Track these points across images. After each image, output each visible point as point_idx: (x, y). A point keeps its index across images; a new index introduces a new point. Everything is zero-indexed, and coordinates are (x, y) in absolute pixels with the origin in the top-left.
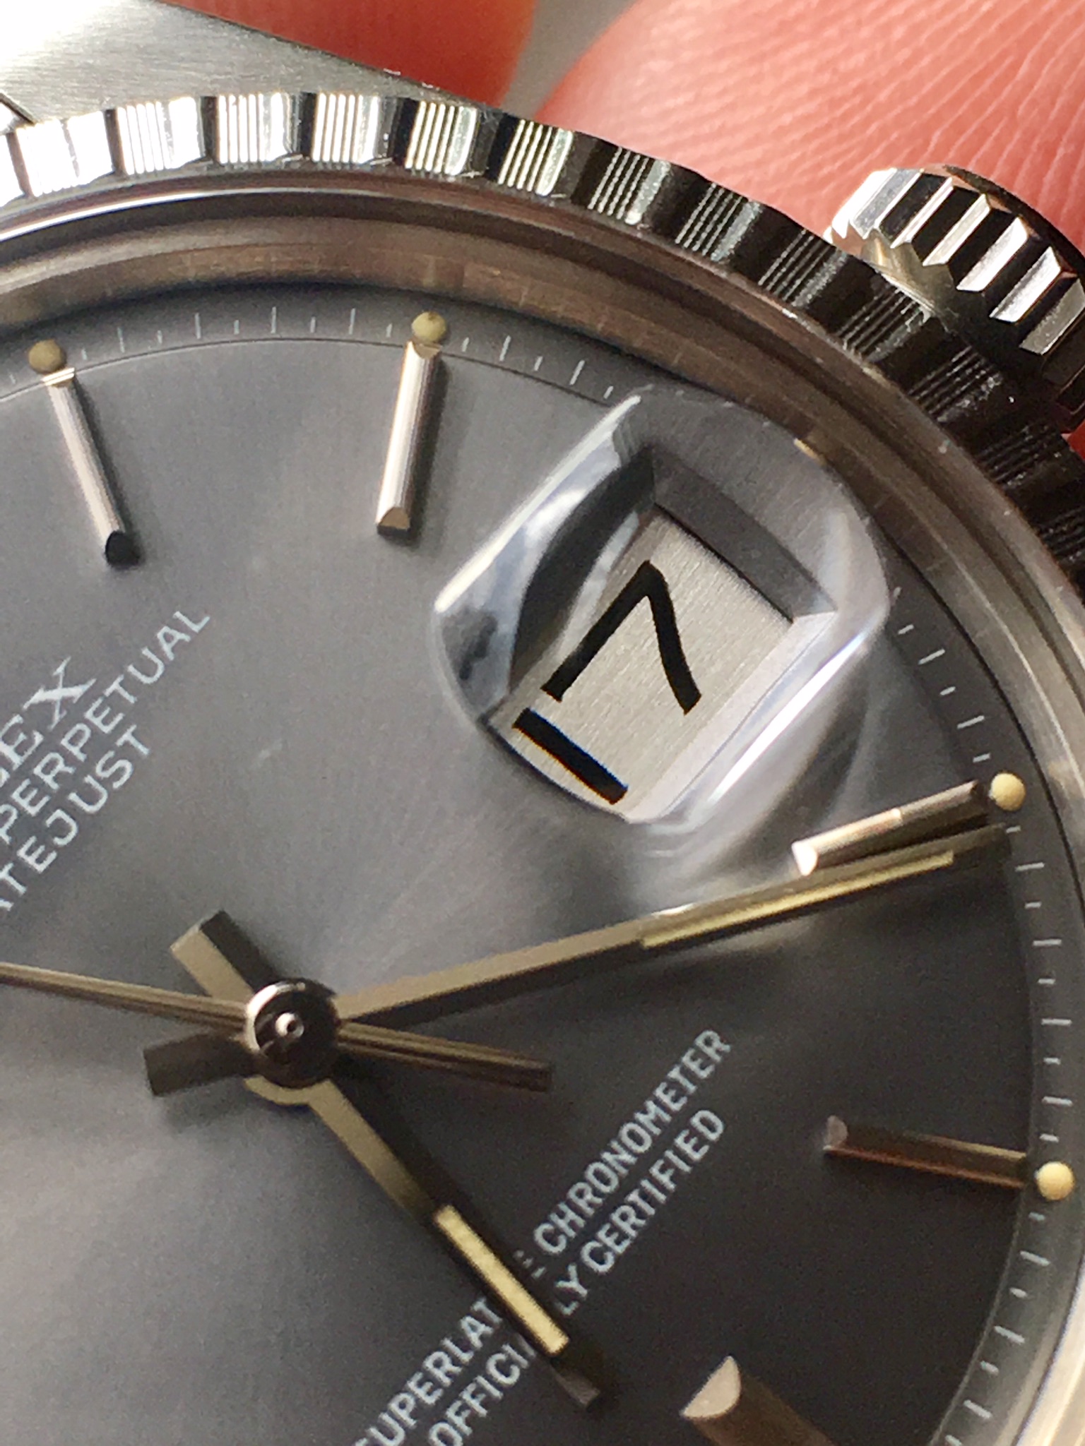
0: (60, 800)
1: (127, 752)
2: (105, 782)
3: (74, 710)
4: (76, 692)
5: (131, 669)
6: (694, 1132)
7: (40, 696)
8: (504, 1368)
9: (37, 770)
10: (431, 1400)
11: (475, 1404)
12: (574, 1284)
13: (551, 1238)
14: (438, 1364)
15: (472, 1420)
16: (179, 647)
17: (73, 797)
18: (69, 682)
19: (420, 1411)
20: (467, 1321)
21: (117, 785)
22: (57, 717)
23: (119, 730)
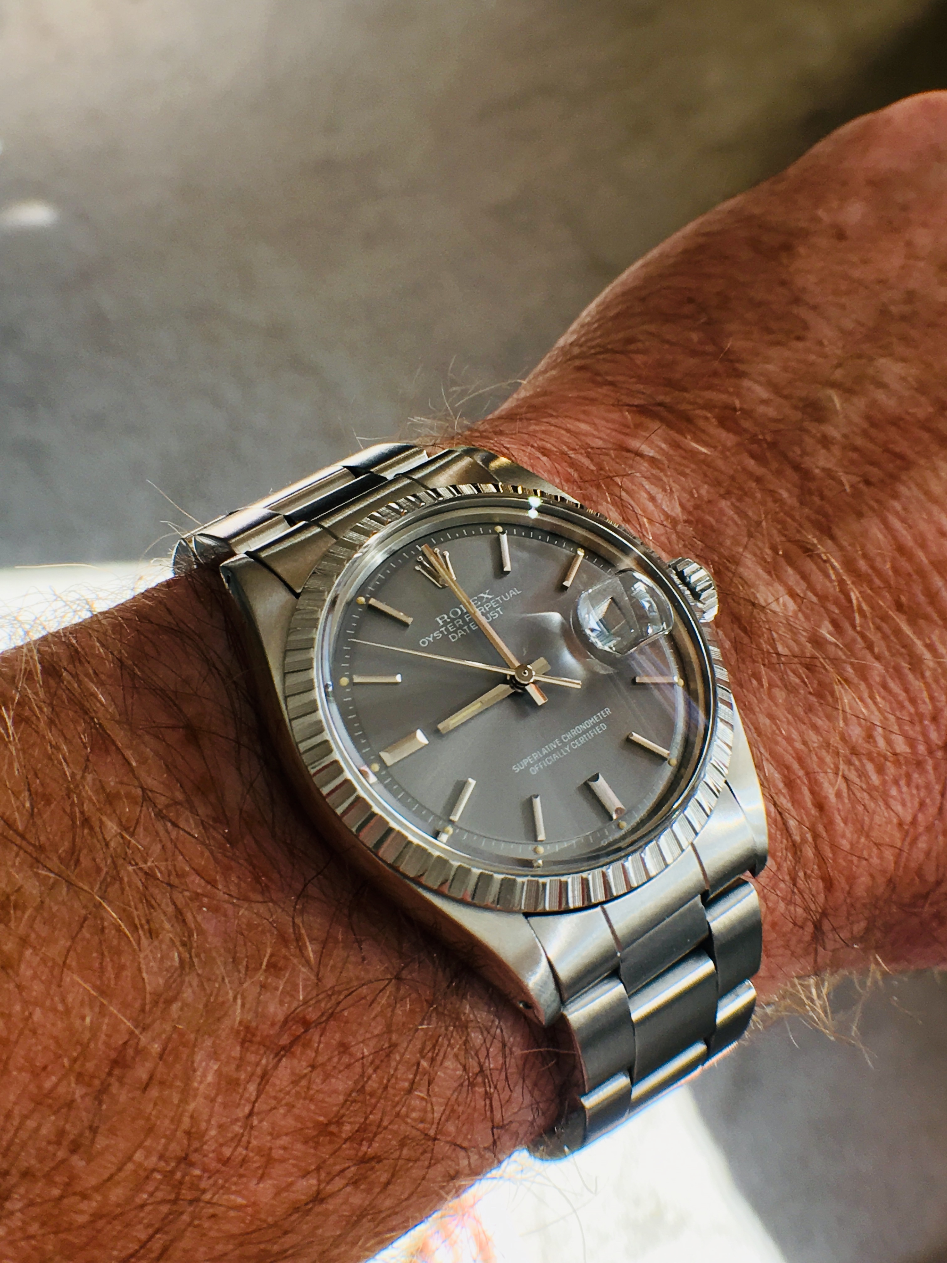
1: (498, 612)
3: (488, 600)
4: (490, 597)
6: (600, 727)
7: (482, 595)
8: (549, 761)
10: (532, 762)
11: (541, 766)
12: (567, 749)
13: (565, 738)
14: (535, 755)
15: (539, 769)
19: (529, 763)
20: (543, 749)
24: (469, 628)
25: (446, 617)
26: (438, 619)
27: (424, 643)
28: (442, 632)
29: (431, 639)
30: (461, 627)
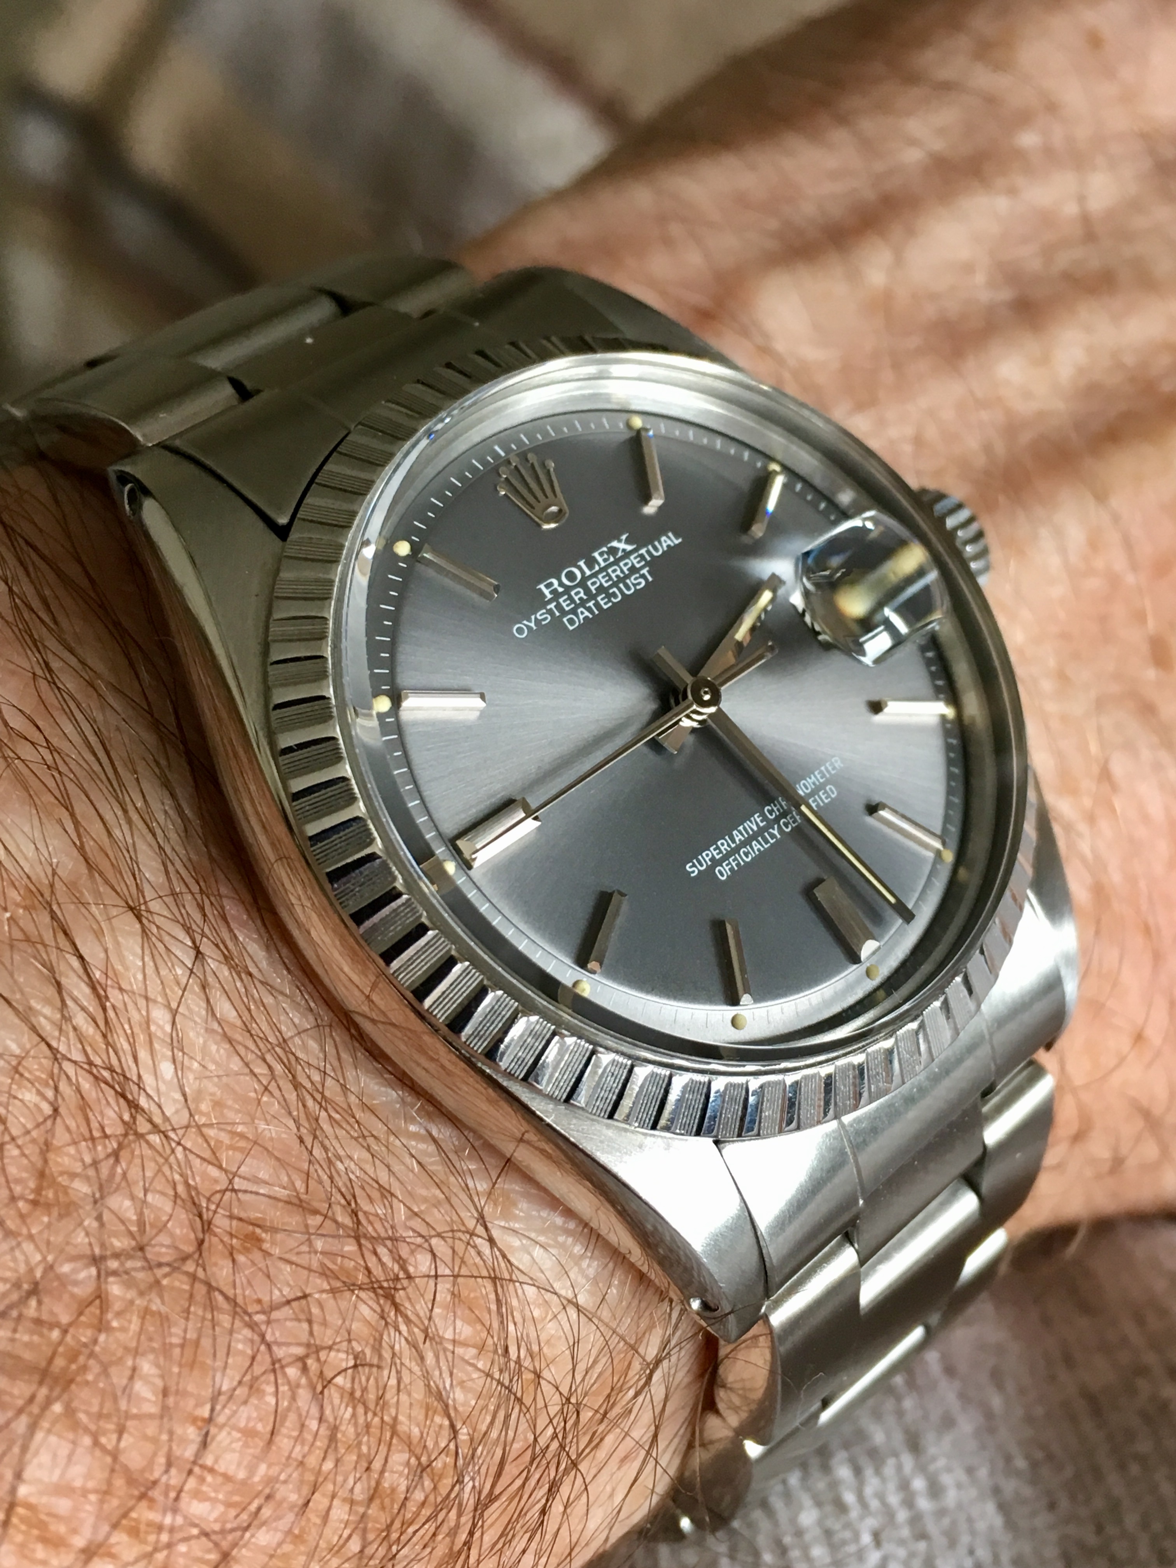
0: (615, 585)
1: (643, 576)
2: (635, 585)
3: (627, 555)
4: (629, 548)
5: (650, 547)
6: (826, 792)
7: (615, 544)
8: (746, 854)
9: (610, 571)
10: (717, 857)
11: (734, 864)
12: (776, 832)
14: (723, 844)
15: (732, 869)
16: (668, 546)
17: (621, 585)
18: (628, 542)
19: (713, 859)
20: (735, 832)
21: (638, 587)
22: (620, 554)
23: (642, 568)
24: (597, 605)
25: (555, 582)
26: (542, 587)
27: (520, 631)
28: (550, 612)
29: (532, 625)
30: (583, 602)
